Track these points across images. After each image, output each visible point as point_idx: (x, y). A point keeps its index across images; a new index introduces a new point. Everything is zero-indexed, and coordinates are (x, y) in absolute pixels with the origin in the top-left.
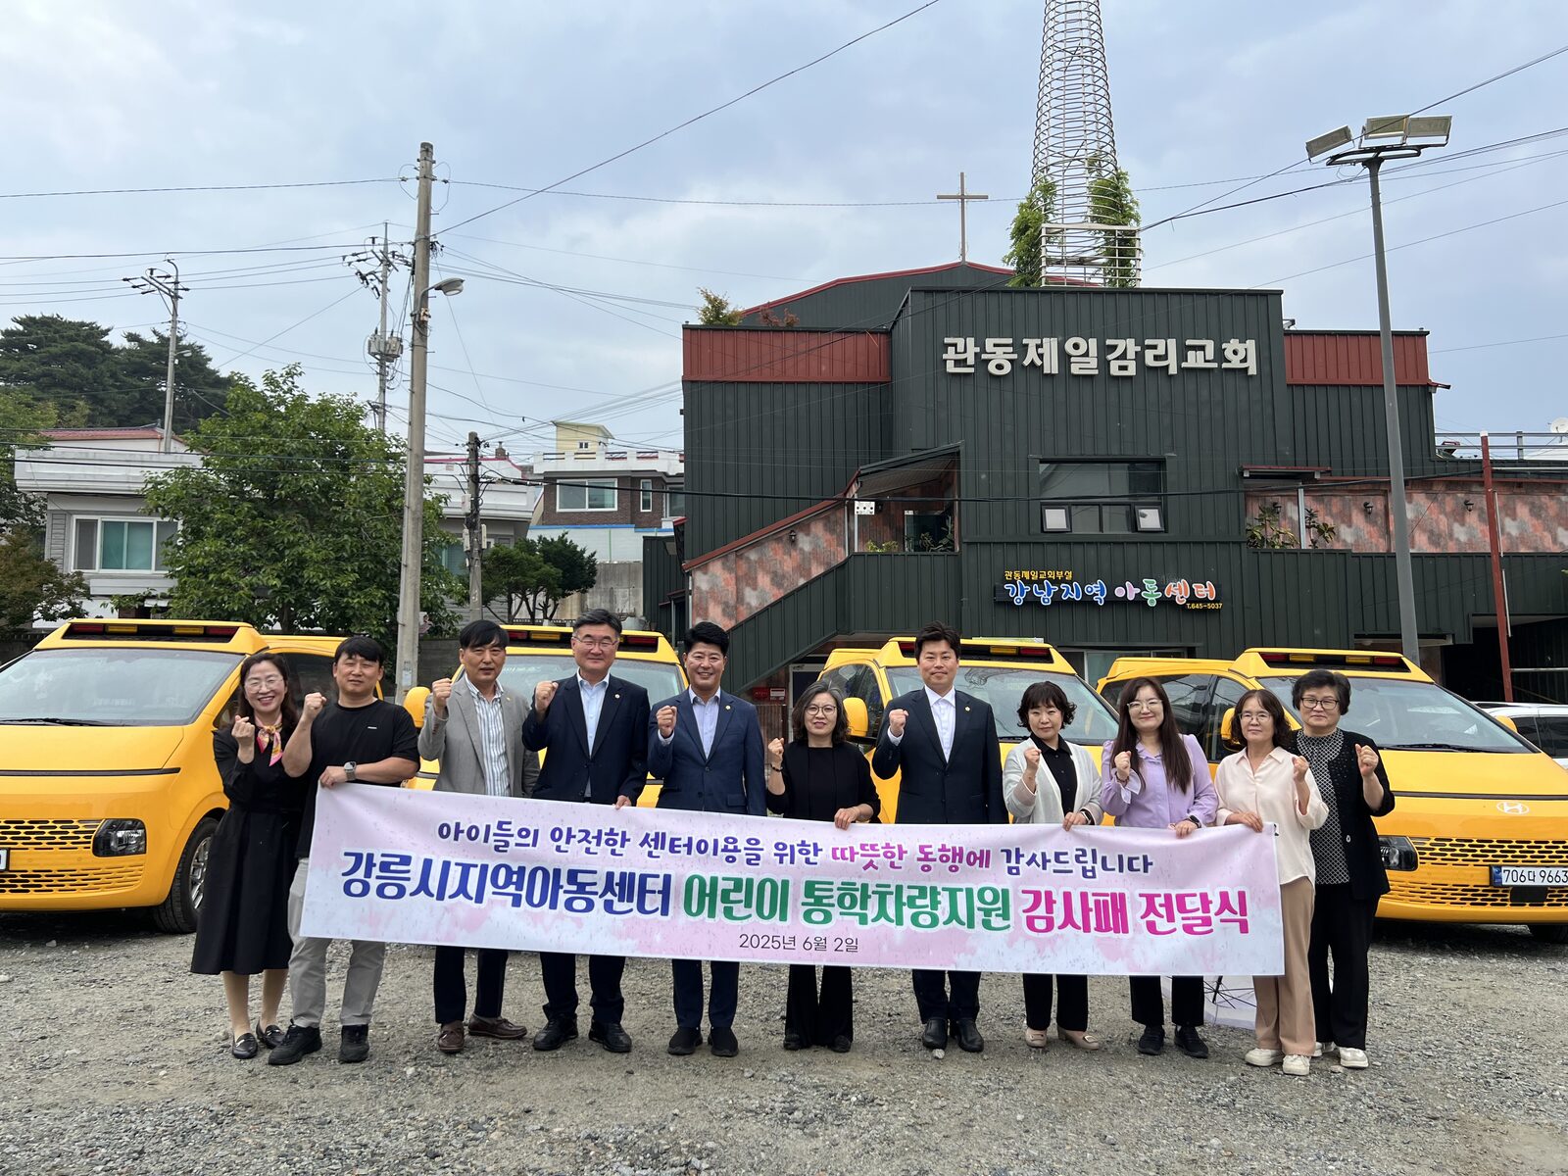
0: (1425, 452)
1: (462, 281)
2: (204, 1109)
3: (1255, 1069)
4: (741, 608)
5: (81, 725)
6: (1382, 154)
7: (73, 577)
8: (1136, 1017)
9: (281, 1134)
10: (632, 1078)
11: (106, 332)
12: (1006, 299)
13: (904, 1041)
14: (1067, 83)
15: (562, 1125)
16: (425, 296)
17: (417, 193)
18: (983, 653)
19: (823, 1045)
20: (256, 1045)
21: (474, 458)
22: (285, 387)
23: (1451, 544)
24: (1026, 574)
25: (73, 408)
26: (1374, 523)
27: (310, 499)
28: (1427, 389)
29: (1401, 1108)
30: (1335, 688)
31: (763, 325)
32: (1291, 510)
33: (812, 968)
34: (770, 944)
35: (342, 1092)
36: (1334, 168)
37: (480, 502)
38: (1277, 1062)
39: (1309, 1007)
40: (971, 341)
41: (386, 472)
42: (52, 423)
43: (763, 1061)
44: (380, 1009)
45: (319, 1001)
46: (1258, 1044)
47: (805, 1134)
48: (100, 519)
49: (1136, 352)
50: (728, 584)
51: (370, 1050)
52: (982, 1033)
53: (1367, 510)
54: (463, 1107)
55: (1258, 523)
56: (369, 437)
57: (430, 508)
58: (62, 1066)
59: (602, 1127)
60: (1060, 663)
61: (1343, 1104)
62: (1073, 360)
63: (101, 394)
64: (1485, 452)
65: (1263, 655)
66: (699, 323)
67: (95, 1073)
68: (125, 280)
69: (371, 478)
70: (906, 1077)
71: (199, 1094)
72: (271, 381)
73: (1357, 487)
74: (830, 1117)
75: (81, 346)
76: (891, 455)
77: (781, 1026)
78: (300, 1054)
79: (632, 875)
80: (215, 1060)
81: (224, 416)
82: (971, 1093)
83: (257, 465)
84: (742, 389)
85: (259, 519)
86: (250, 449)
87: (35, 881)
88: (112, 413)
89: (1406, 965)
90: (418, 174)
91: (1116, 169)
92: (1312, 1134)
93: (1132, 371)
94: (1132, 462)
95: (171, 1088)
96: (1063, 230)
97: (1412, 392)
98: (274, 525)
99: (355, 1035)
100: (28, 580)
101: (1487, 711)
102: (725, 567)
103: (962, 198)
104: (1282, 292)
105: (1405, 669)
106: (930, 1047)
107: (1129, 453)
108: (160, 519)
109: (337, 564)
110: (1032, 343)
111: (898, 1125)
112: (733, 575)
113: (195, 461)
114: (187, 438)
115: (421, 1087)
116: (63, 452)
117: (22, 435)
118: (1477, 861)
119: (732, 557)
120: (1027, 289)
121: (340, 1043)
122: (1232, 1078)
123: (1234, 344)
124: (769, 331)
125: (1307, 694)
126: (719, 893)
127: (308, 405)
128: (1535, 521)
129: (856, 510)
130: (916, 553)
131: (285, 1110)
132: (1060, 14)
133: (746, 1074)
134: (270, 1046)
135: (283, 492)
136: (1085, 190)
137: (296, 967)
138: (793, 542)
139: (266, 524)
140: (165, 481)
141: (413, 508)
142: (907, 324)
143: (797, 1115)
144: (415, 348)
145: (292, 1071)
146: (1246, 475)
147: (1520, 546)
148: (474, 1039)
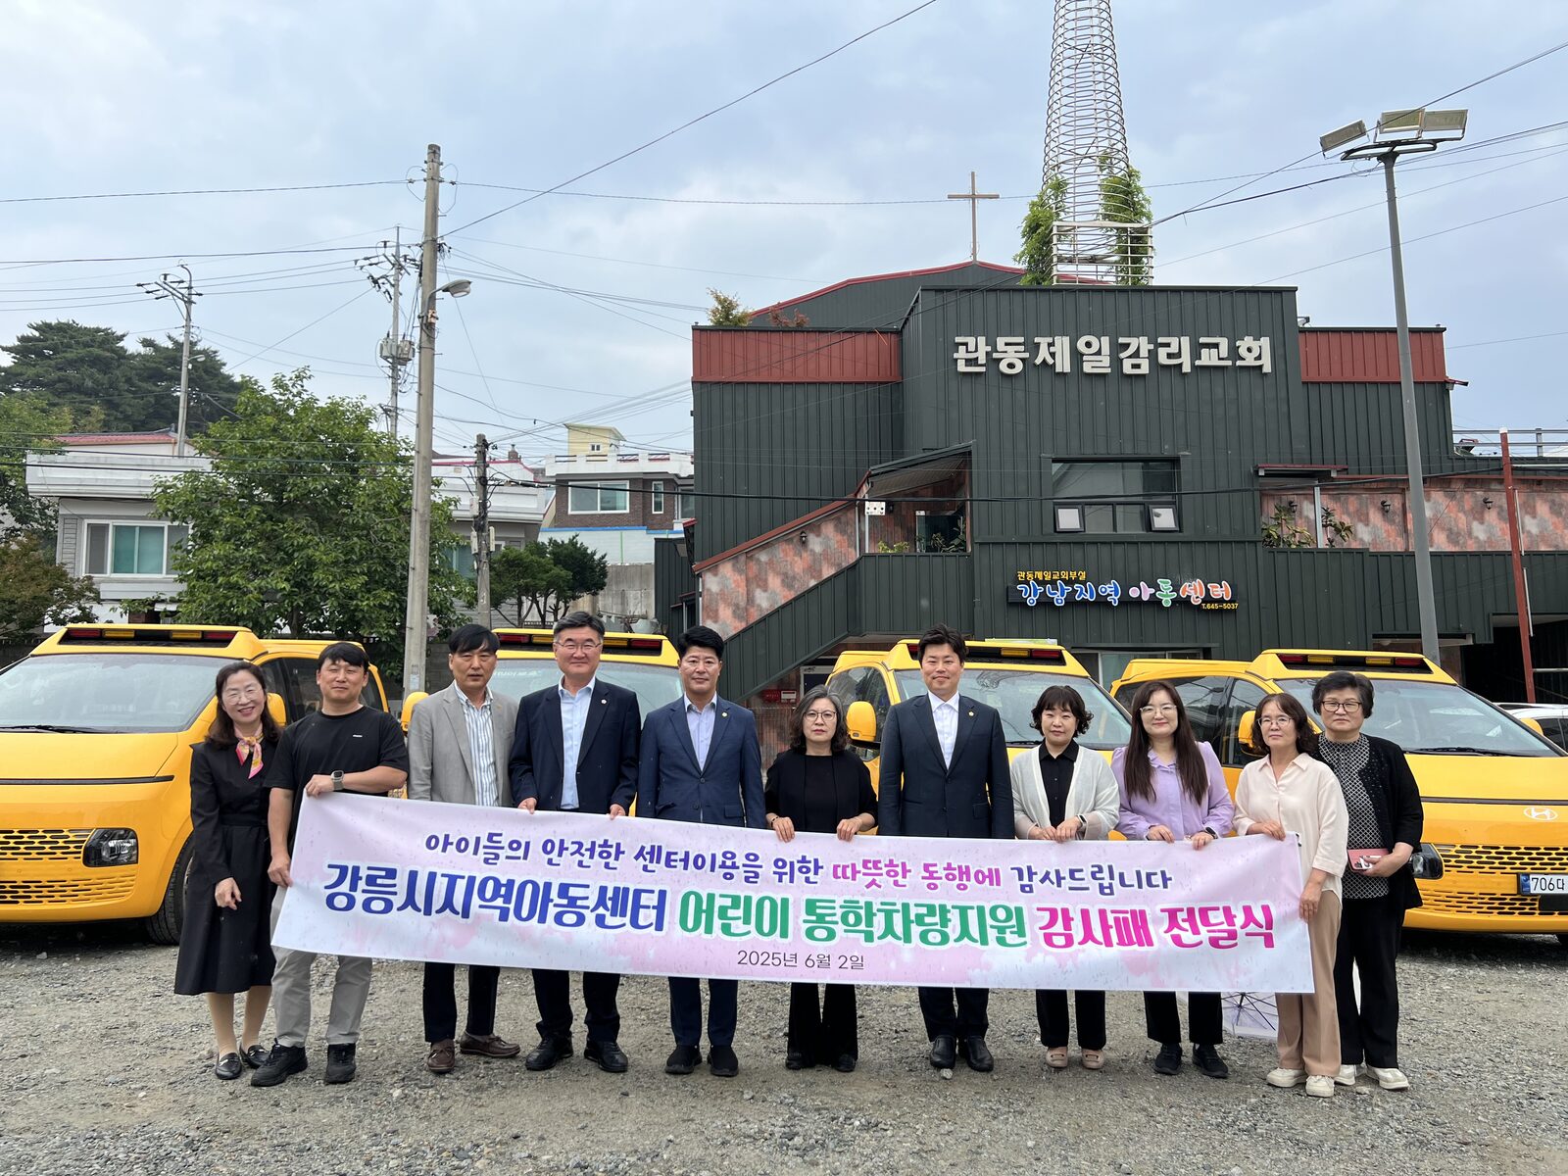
0: (1443, 449)
1: (470, 283)
2: (180, 1134)
3: (1278, 1090)
4: (752, 610)
5: (75, 732)
6: (1397, 149)
7: (83, 581)
8: (1151, 1034)
9: (256, 1162)
10: (627, 1100)
11: (121, 338)
12: (1017, 297)
13: (910, 1060)
14: (1078, 81)
15: (551, 1152)
16: (432, 298)
17: (424, 195)
18: (994, 655)
19: (827, 1064)
20: (240, 1064)
21: (482, 461)
22: (295, 391)
23: (1470, 542)
24: (1039, 575)
25: (88, 413)
26: (1392, 522)
27: (319, 502)
28: (1444, 386)
29: (1431, 1132)
30: (1358, 689)
31: (773, 325)
32: (1307, 508)
33: (815, 986)
34: (770, 961)
35: (325, 1115)
36: (1349, 163)
37: (488, 504)
38: (1301, 1083)
39: (1334, 1026)
40: (982, 340)
41: (395, 474)
42: (67, 428)
43: (764, 1082)
44: (371, 1026)
45: (304, 1019)
46: (1281, 1064)
47: (805, 1162)
48: (111, 523)
49: (1149, 351)
50: (738, 586)
51: (358, 1070)
52: (992, 1051)
53: (1384, 509)
54: (449, 1133)
55: (1274, 522)
56: (378, 441)
57: (438, 509)
58: (39, 1087)
59: (592, 1155)
60: (1073, 666)
61: (1370, 1128)
62: (1085, 358)
63: (116, 399)
64: (1505, 449)
65: (1281, 656)
66: (710, 324)
67: (73, 1094)
68: (139, 285)
69: (380, 481)
70: (912, 1099)
71: (176, 1118)
72: (279, 384)
73: (1374, 486)
74: (831, 1144)
75: (96, 351)
76: (902, 455)
77: (783, 1043)
78: (284, 1075)
79: (626, 890)
80: (197, 1081)
81: (234, 419)
82: (980, 1117)
83: (266, 468)
84: (751, 388)
85: (269, 523)
86: (259, 452)
87: (25, 892)
88: (127, 418)
89: (1431, 977)
90: (425, 175)
91: (1128, 167)
92: (1338, 1162)
93: (1145, 369)
94: (1146, 461)
95: (149, 1111)
96: (1074, 228)
97: (1430, 390)
98: (284, 528)
99: (342, 1054)
100: (38, 585)
101: (1510, 712)
102: (736, 569)
103: (973, 197)
104: (1296, 289)
105: (1426, 670)
106: (938, 1066)
107: (1143, 451)
108: (170, 524)
109: (347, 567)
110: (1043, 341)
111: (902, 1152)
112: (743, 577)
113: (204, 464)
114: (196, 442)
115: (407, 1111)
116: (75, 457)
117: (36, 440)
118: (1505, 868)
119: (743, 558)
120: (1039, 287)
121: (325, 1063)
122: (1253, 1100)
123: (1248, 341)
124: (779, 331)
125: (1328, 697)
126: (716, 909)
127: (317, 408)
128: (1555, 519)
129: (866, 510)
130: (928, 554)
131: (263, 1136)
132: (1070, 11)
133: (746, 1096)
134: (254, 1067)
135: (292, 495)
136: (1096, 188)
137: (279, 984)
138: (804, 543)
139: (275, 527)
140: (175, 485)
141: (421, 511)
142: (917, 323)
143: (798, 1140)
144: (423, 350)
145: (274, 1092)
146: (1262, 473)
147: (1541, 544)
148: (465, 1058)
